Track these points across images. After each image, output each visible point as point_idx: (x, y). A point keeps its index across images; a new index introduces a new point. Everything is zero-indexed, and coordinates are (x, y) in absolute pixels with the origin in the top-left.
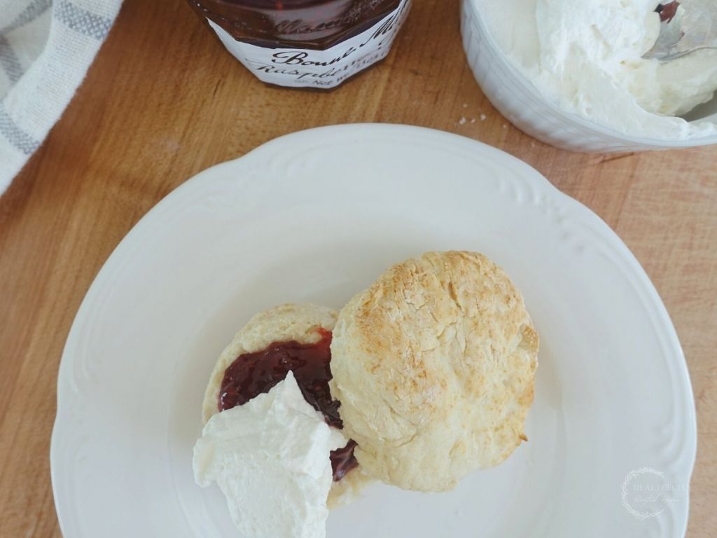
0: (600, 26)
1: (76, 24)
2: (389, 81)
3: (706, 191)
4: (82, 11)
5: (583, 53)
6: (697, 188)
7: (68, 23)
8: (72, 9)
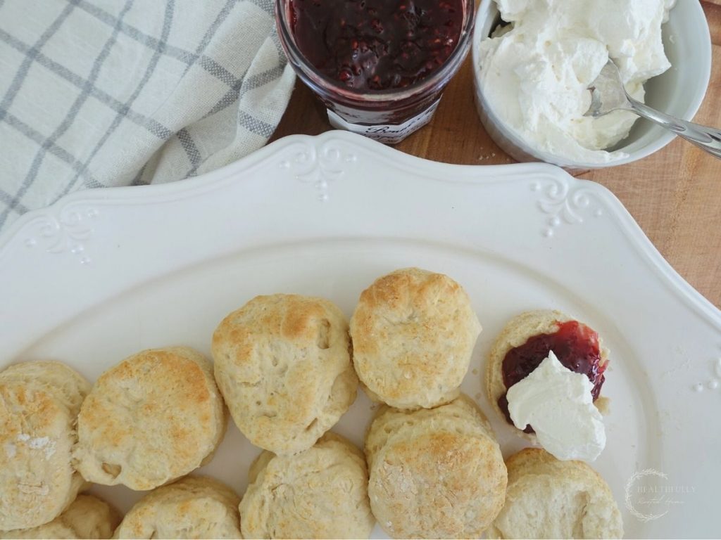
0: (554, 104)
1: (254, 129)
2: (432, 136)
3: (637, 191)
4: (258, 121)
5: (547, 118)
6: (631, 189)
7: (249, 128)
8: (251, 120)
